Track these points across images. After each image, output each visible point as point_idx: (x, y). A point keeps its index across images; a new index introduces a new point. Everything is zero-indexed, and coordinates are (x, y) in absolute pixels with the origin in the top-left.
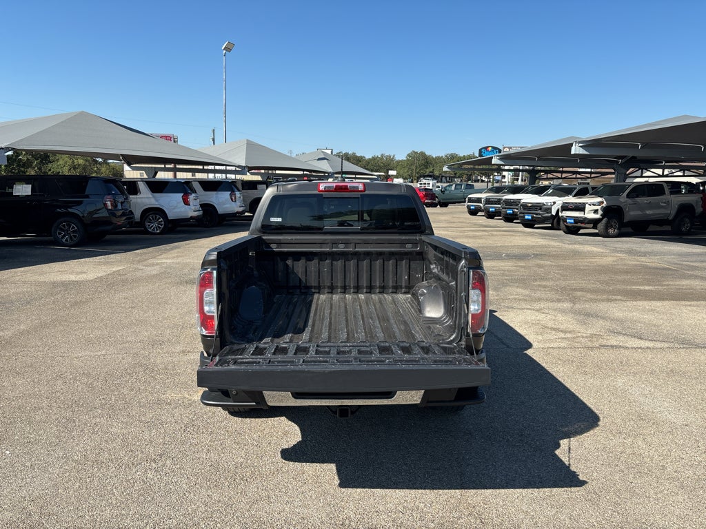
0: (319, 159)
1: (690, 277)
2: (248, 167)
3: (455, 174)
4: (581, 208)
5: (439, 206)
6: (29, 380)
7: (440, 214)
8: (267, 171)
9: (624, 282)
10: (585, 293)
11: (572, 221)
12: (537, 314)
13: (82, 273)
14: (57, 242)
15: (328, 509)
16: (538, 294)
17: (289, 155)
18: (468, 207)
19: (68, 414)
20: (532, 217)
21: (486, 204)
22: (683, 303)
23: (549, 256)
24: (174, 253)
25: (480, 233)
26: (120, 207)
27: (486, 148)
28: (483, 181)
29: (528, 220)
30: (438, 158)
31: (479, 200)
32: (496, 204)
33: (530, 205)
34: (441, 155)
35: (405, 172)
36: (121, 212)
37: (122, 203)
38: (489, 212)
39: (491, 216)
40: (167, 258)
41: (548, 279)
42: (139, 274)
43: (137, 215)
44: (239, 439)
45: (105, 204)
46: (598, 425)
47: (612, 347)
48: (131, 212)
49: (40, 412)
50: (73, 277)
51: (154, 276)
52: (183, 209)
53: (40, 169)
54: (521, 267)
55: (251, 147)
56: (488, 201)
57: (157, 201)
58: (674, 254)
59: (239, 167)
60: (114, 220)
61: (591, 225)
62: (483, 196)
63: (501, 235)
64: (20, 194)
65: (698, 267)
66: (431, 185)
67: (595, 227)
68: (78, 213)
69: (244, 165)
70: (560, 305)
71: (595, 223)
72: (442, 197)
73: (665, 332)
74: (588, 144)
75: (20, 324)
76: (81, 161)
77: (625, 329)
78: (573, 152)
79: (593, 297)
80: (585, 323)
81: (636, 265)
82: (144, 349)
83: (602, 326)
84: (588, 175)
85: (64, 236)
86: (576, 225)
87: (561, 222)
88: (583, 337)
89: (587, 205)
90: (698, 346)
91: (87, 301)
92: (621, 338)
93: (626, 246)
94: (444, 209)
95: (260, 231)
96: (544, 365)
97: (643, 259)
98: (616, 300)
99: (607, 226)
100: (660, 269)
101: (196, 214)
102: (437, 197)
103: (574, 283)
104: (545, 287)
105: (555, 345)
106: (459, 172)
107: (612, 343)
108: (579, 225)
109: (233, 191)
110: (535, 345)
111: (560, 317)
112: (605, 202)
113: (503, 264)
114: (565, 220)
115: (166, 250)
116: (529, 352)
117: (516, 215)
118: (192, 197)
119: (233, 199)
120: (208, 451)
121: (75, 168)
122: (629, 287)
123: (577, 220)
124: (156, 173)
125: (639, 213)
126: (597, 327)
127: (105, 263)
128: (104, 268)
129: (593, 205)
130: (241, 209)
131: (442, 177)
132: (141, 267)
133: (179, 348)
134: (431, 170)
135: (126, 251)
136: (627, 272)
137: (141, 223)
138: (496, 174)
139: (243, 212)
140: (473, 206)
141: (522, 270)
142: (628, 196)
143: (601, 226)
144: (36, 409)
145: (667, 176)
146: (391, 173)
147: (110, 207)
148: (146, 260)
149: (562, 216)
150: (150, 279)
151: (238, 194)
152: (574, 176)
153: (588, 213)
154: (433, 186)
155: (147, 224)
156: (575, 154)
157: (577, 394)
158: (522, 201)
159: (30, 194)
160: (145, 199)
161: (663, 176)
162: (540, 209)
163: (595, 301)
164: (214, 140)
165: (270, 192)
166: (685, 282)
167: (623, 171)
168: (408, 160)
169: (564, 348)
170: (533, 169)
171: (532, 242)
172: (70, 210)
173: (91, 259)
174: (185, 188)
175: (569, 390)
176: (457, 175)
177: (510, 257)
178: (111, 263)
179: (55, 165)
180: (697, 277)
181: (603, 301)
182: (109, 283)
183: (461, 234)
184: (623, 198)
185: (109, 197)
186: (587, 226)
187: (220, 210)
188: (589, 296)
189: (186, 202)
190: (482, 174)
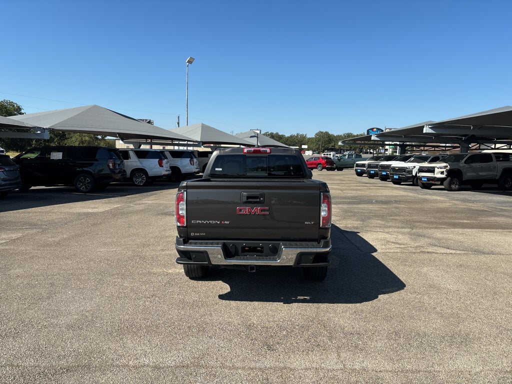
0: (251, 137)
1: (498, 216)
2: (203, 142)
3: (351, 148)
4: (432, 170)
5: (336, 170)
6: (74, 261)
7: (336, 175)
8: (215, 145)
9: (451, 218)
10: (421, 224)
11: (426, 179)
12: (385, 234)
13: (95, 208)
14: (77, 190)
15: (242, 319)
16: (390, 224)
17: (231, 134)
18: (356, 170)
19: (100, 277)
20: (399, 177)
21: (368, 168)
22: (487, 230)
23: (406, 202)
24: (153, 197)
25: (361, 188)
26: (117, 167)
27: (372, 129)
28: (371, 153)
29: (396, 179)
30: (338, 136)
31: (363, 165)
32: (375, 168)
33: (397, 168)
34: (340, 134)
35: (314, 146)
36: (118, 170)
37: (119, 165)
38: (370, 173)
39: (371, 176)
40: (149, 200)
41: (399, 216)
42: (131, 209)
43: (128, 172)
44: (195, 290)
45: (109, 166)
46: (403, 289)
47: (428, 252)
48: (125, 171)
49: (84, 276)
50: (90, 210)
51: (141, 210)
52: (158, 170)
53: (59, 143)
54: (384, 208)
55: (205, 128)
56: (370, 166)
57: (141, 163)
58: (494, 202)
59: (196, 141)
60: (114, 176)
61: (439, 183)
62: (366, 162)
63: (375, 189)
64: (55, 158)
65: (507, 210)
66: (332, 155)
67: (442, 184)
68: (91, 171)
69: (199, 140)
70: (402, 230)
71: (442, 181)
72: (339, 163)
73: (466, 245)
74: (435, 126)
75: (63, 235)
76: (87, 138)
77: (441, 243)
78: (424, 132)
79: (426, 226)
80: (415, 240)
81: (464, 208)
82: (138, 248)
83: (426, 242)
84: (444, 149)
85: (82, 186)
86: (428, 182)
87: (419, 181)
88: (411, 247)
89: (436, 169)
90: (484, 253)
91: (101, 223)
92: (436, 248)
93: (462, 196)
94: (340, 172)
95: (209, 176)
96: (381, 260)
97: (471, 204)
98: (441, 228)
99: (451, 183)
100: (480, 211)
101: (167, 173)
102: (335, 163)
103: (416, 218)
104: (396, 220)
105: (392, 251)
106: (354, 146)
107: (429, 251)
108: (431, 182)
109: (192, 158)
110: (379, 251)
111: (400, 237)
112: (449, 166)
113: (372, 206)
114: (420, 178)
115: (147, 195)
116: (374, 254)
117: (388, 175)
118: (165, 161)
119: (192, 163)
120: (178, 295)
121: (83, 143)
122: (453, 221)
123: (429, 179)
124: (140, 146)
125: (474, 174)
126: (422, 242)
127: (109, 203)
128: (108, 205)
129: (441, 168)
130: (197, 170)
131: (341, 150)
132: (132, 205)
133: (159, 248)
134: (333, 144)
135: (121, 196)
136: (455, 212)
137: (131, 179)
138: (381, 148)
139: (198, 172)
140: (359, 169)
141: (384, 210)
142: (465, 162)
143: (446, 183)
144: (82, 274)
145: (498, 149)
146: (303, 147)
147: (111, 167)
148: (134, 201)
149: (419, 176)
150: (138, 212)
151: (195, 160)
152: (433, 149)
153: (436, 174)
154: (333, 156)
155: (134, 179)
156: (426, 133)
157: (397, 275)
158: (392, 166)
159: (61, 158)
160: (133, 162)
161: (495, 149)
162: (405, 171)
163: (427, 228)
164: (178, 124)
165: (215, 153)
166: (493, 219)
167: (466, 145)
168: (316, 138)
169: (397, 252)
170: (403, 144)
171: (396, 193)
172: (85, 169)
173: (100, 200)
174: (160, 155)
175: (392, 273)
176: (353, 148)
177: (377, 202)
178: (113, 203)
179: (69, 141)
180: (503, 216)
181: (432, 228)
182: (113, 214)
183: (348, 188)
184: (462, 163)
185: (112, 160)
186: (436, 183)
187: (183, 171)
188: (424, 225)
189: (161, 165)
190: (370, 148)
